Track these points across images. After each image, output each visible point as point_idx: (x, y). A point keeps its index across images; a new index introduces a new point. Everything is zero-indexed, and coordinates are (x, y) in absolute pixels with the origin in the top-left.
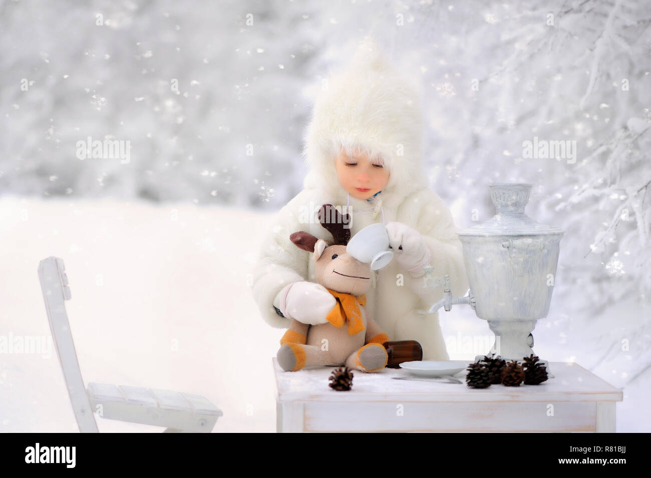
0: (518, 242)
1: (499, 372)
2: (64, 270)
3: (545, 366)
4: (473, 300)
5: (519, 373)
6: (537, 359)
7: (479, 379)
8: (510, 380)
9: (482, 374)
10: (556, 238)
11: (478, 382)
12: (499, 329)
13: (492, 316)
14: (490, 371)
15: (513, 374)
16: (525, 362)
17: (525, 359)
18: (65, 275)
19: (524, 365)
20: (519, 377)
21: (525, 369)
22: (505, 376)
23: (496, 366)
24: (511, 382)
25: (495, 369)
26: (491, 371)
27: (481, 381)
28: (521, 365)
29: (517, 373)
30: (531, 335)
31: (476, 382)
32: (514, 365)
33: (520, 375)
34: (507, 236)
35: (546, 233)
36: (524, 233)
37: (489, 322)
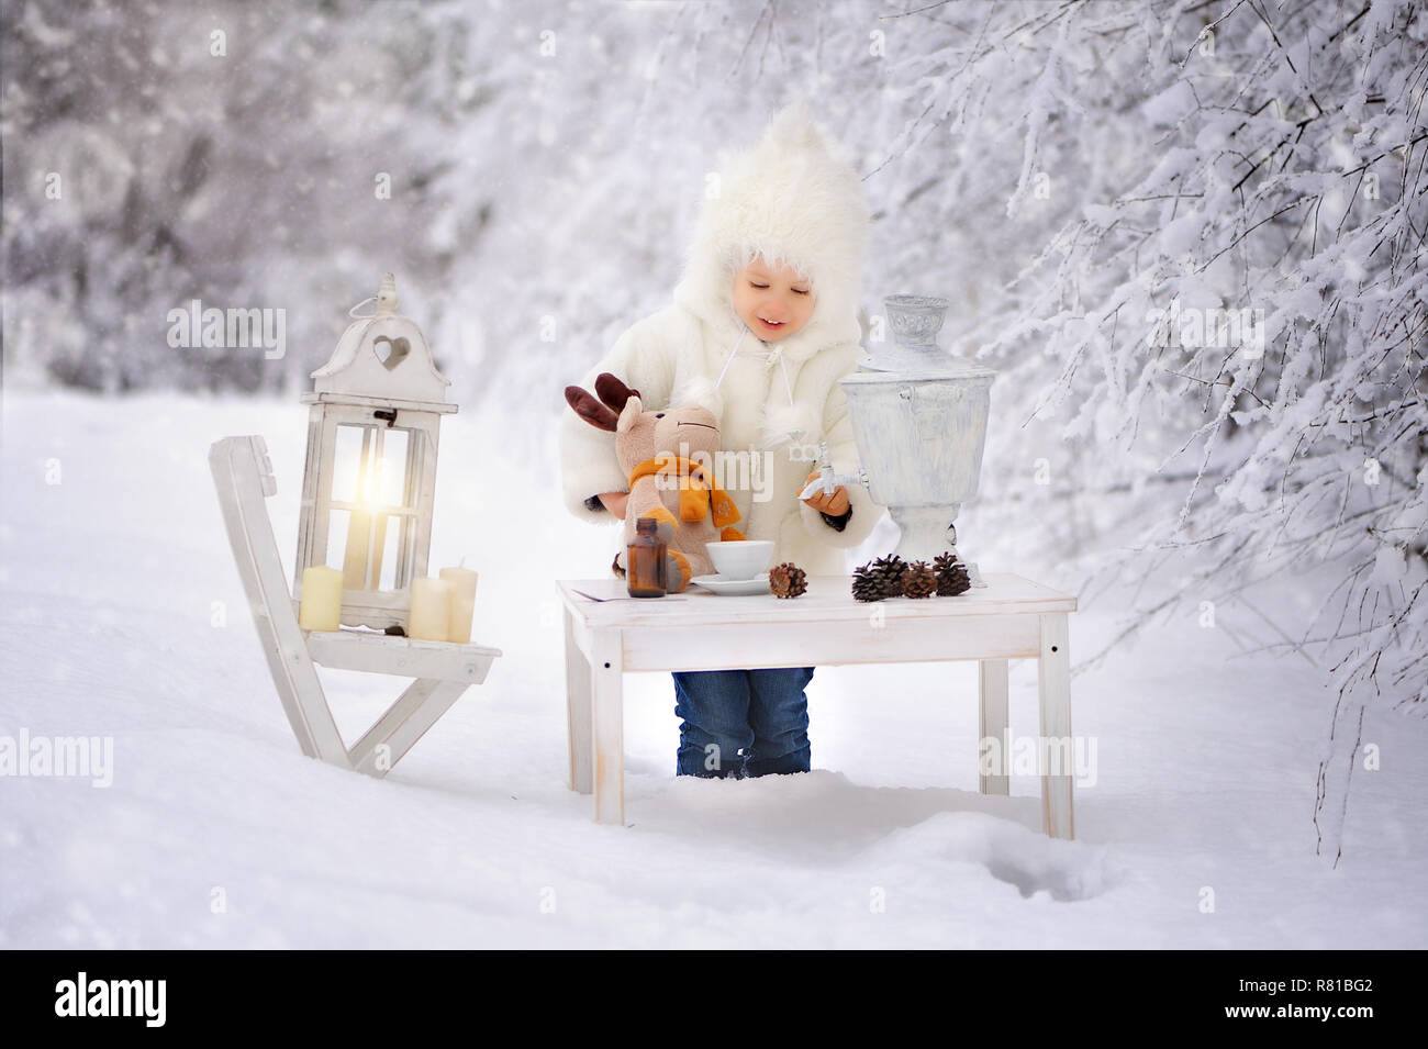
0: (923, 390)
1: (898, 578)
2: (266, 451)
3: (965, 568)
4: (865, 478)
5: (929, 578)
6: (954, 558)
7: (872, 588)
8: (916, 589)
9: (876, 581)
10: (981, 382)
11: (871, 592)
12: (904, 519)
13: (893, 501)
14: (886, 578)
15: (919, 581)
16: (936, 563)
17: (936, 559)
18: (268, 458)
19: (936, 568)
20: (928, 585)
21: (937, 574)
22: (907, 585)
23: (895, 571)
24: (918, 591)
25: (892, 575)
26: (888, 578)
27: (875, 591)
28: (930, 567)
29: (925, 578)
30: (952, 526)
31: (866, 592)
32: (921, 568)
33: (929, 581)
34: (908, 381)
35: (966, 375)
36: (933, 377)
37: (890, 509)
